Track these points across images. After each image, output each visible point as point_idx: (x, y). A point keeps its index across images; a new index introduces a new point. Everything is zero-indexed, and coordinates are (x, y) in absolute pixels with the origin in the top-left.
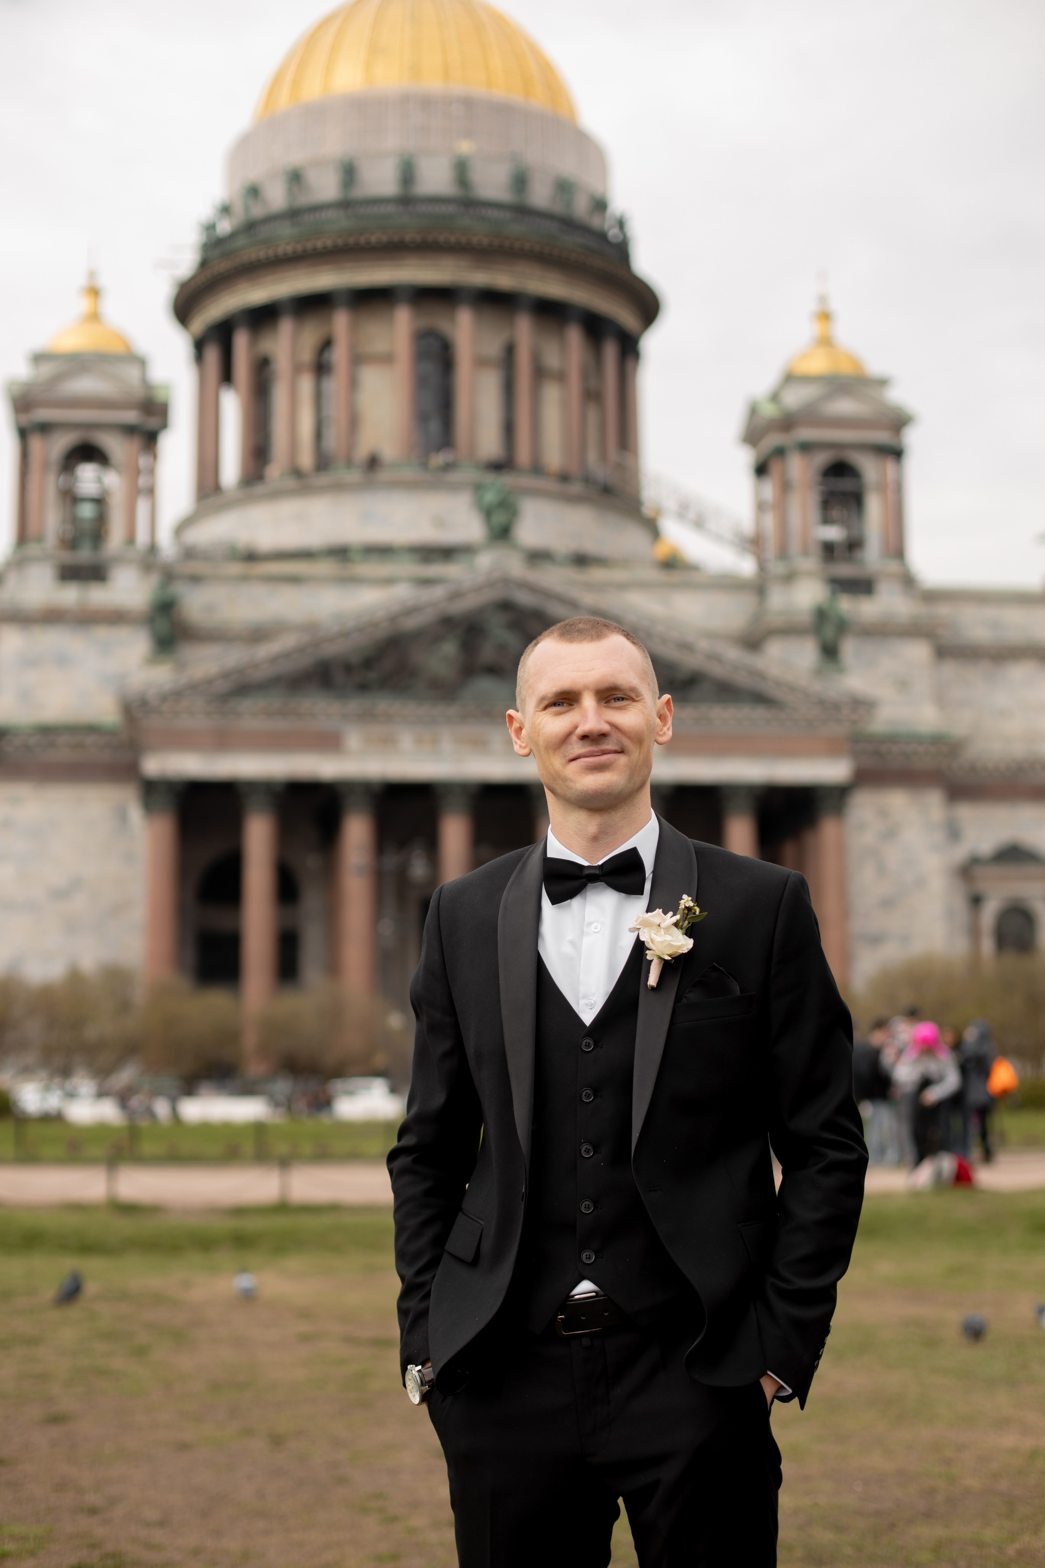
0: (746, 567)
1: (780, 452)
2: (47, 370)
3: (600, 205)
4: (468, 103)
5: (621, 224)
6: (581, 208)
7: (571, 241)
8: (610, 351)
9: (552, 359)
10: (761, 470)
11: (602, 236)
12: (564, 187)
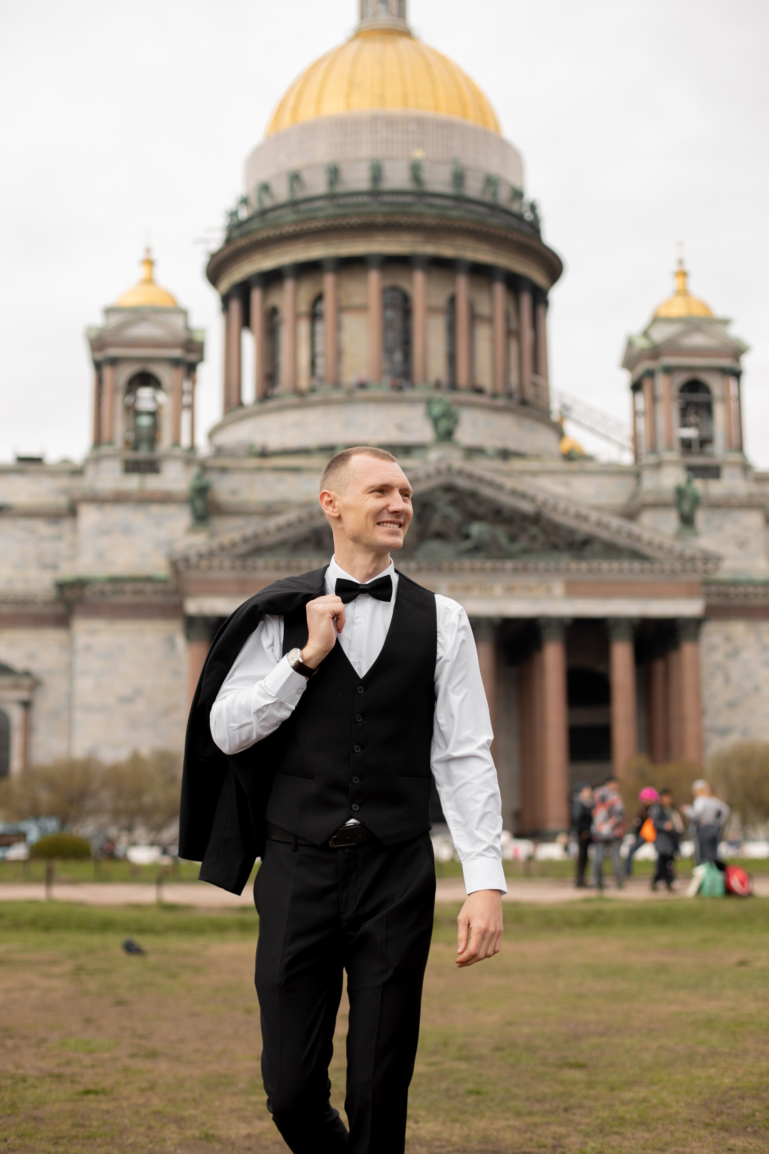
0: (627, 459)
1: (650, 374)
2: (115, 320)
3: (518, 194)
4: (420, 121)
5: (533, 208)
6: (503, 197)
7: (496, 221)
8: (526, 301)
9: (483, 308)
10: (636, 387)
11: (519, 217)
12: (491, 182)
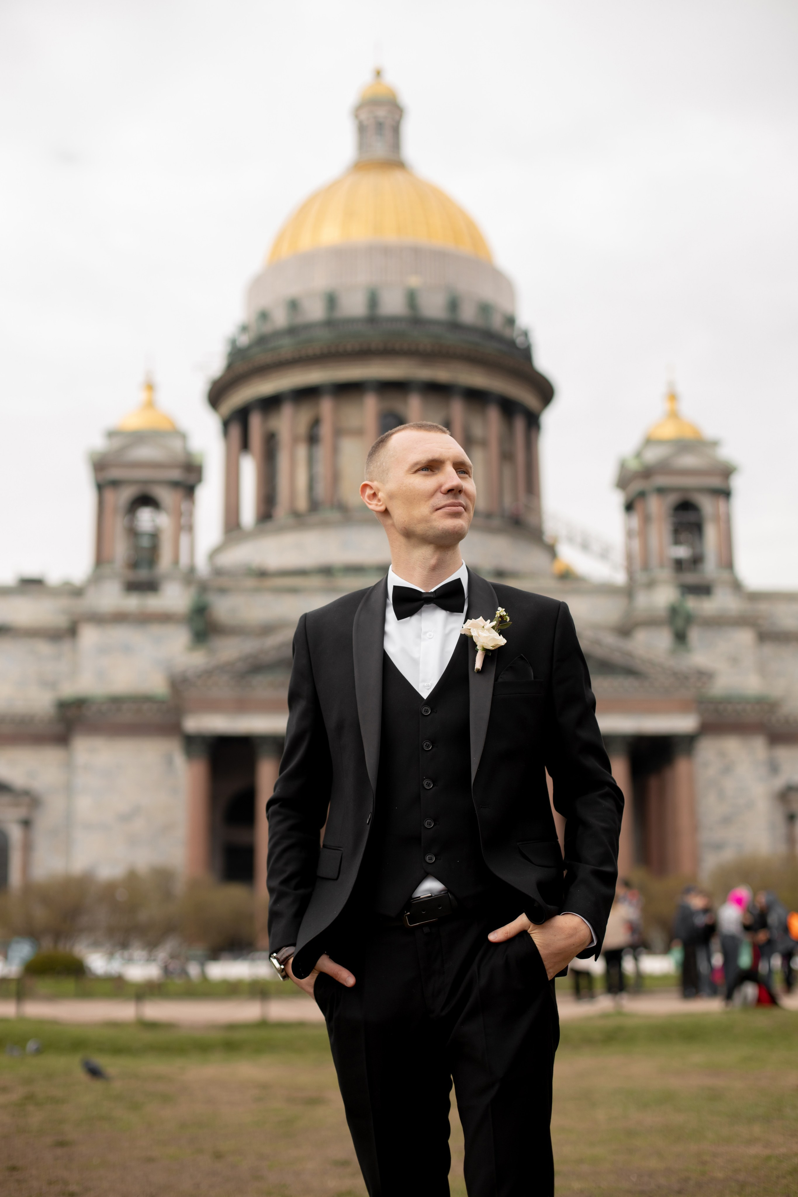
0: (620, 578)
1: (642, 495)
2: (117, 443)
3: (511, 321)
4: (416, 251)
5: (526, 334)
6: (497, 323)
7: (490, 347)
8: (520, 425)
9: (478, 430)
10: (629, 507)
11: (512, 343)
12: (485, 309)
